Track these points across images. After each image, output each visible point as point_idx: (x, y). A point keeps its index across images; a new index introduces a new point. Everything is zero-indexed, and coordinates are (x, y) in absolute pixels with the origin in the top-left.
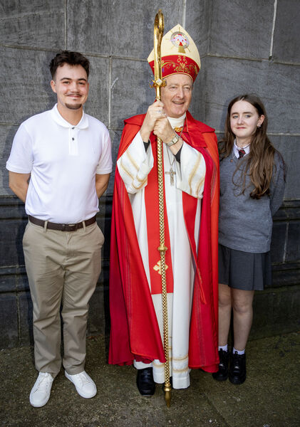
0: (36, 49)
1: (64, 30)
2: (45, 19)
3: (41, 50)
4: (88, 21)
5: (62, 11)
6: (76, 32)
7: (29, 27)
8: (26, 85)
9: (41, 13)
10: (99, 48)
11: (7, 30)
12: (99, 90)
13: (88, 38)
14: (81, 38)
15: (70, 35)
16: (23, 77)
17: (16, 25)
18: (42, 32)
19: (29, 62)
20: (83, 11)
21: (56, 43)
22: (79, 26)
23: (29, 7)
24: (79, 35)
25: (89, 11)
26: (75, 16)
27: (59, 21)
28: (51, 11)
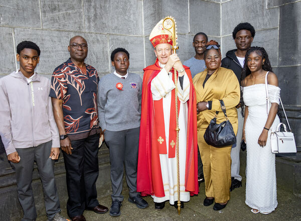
0: (69, 31)
1: (83, 20)
2: (72, 15)
3: (72, 31)
4: (95, 15)
5: (81, 10)
6: (89, 22)
7: (64, 20)
8: (64, 51)
9: (70, 12)
10: (102, 29)
11: (52, 21)
12: (103, 52)
13: (96, 24)
14: (92, 24)
15: (86, 23)
16: (62, 47)
17: (57, 18)
18: (71, 22)
19: (65, 38)
20: (92, 10)
21: (79, 27)
22: (91, 18)
23: (64, 9)
24: (91, 23)
25: (95, 10)
26: (88, 13)
27: (80, 16)
28: (76, 11)
